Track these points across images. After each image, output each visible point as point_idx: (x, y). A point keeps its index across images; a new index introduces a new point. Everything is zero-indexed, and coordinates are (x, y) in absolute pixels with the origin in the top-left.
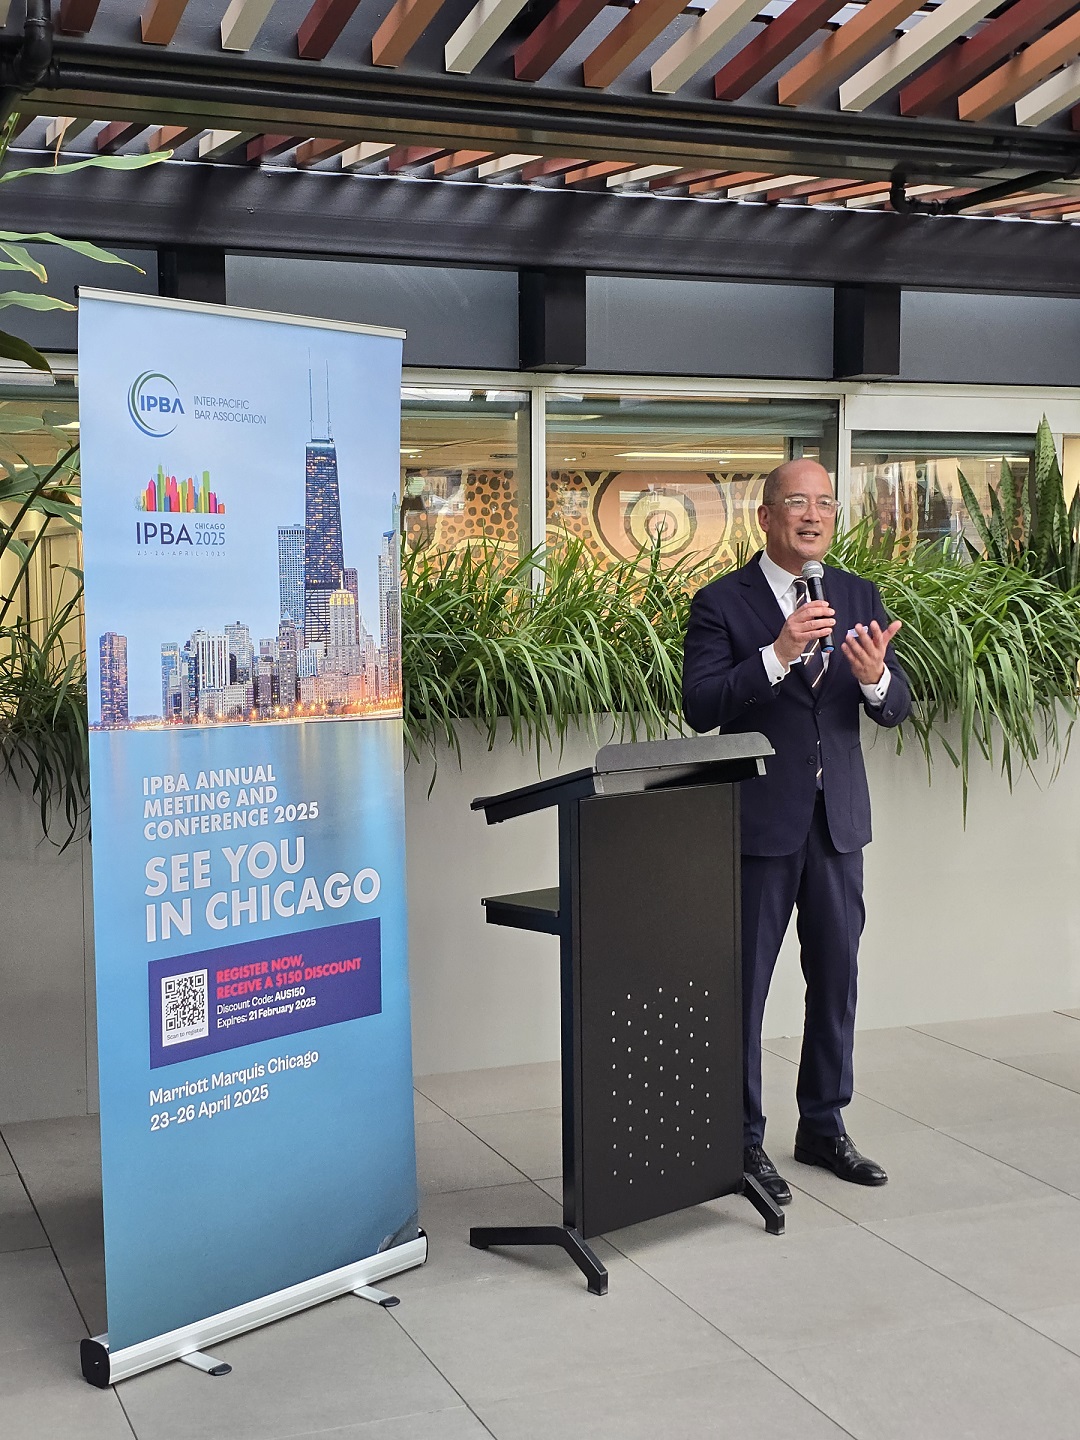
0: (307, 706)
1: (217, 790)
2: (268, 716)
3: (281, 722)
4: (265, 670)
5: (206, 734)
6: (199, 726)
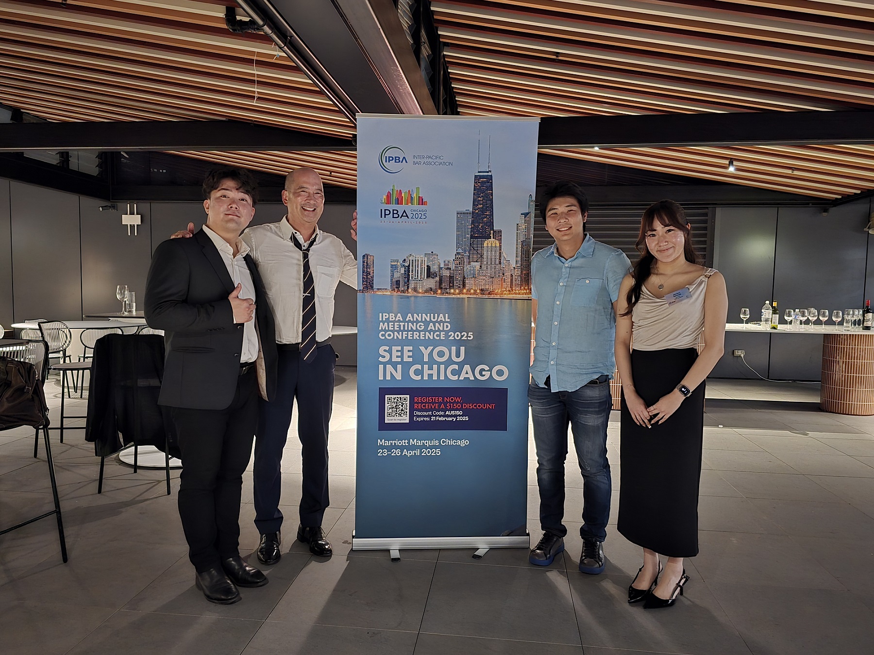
0: (469, 290)
1: (417, 322)
2: (447, 293)
3: (454, 296)
4: (446, 273)
5: (412, 298)
6: (409, 295)
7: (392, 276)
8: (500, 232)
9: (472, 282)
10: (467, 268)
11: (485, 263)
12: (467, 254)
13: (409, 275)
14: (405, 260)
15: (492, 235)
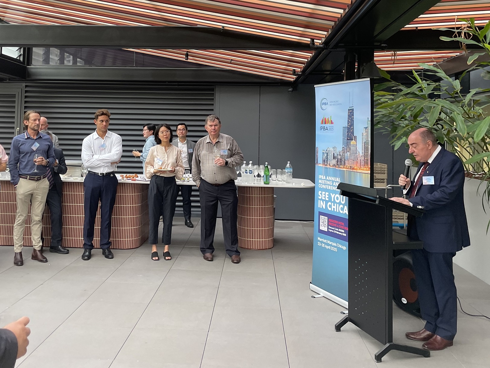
0: (346, 166)
1: (330, 181)
2: (339, 167)
3: (342, 169)
4: (339, 157)
5: (329, 169)
6: (327, 167)
7: (323, 157)
8: (356, 137)
9: (347, 162)
10: (346, 154)
11: (351, 153)
12: (346, 148)
13: (328, 157)
14: (326, 150)
15: (353, 139)
